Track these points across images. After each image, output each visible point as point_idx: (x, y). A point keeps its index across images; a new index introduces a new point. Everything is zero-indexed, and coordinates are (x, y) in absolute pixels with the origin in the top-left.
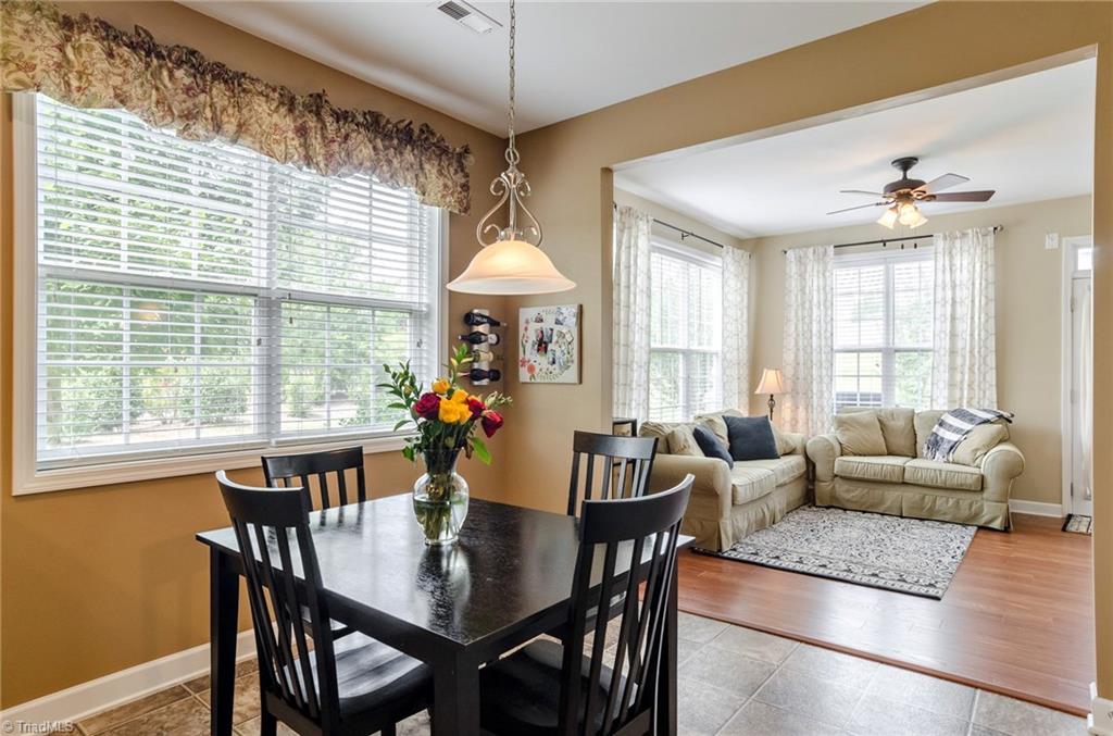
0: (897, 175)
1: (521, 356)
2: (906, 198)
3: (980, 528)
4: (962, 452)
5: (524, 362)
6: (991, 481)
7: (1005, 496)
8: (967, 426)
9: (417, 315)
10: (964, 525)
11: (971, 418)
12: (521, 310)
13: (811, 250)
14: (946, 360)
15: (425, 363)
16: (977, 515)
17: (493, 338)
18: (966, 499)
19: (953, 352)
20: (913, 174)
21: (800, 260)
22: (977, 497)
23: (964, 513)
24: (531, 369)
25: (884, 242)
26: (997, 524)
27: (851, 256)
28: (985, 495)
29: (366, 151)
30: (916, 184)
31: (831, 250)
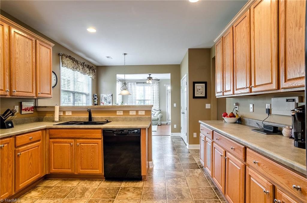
0: (149, 76)
1: (101, 101)
2: (150, 79)
3: (158, 125)
4: (155, 115)
5: (102, 103)
6: (159, 119)
7: (161, 121)
8: (156, 111)
9: (87, 95)
10: (156, 125)
11: (156, 110)
12: (101, 94)
13: (133, 83)
14: (153, 102)
15: (88, 103)
16: (157, 124)
17: (97, 99)
18: (156, 121)
19: (153, 100)
20: (151, 76)
21: (131, 85)
22: (157, 121)
23: (156, 123)
24: (103, 103)
25: (144, 83)
26: (160, 125)
27: (139, 84)
28: (158, 120)
29: (88, 71)
30: (151, 78)
31: (136, 83)
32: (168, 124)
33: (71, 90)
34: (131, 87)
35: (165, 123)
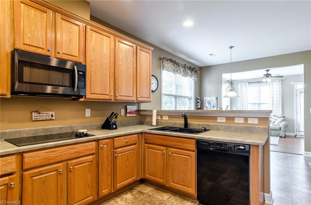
0: (266, 73)
1: (204, 105)
2: (268, 77)
3: (280, 137)
4: (276, 123)
5: (205, 107)
6: (282, 128)
7: (285, 131)
8: (276, 118)
9: (190, 99)
10: (277, 136)
11: (277, 117)
12: (204, 98)
13: (243, 83)
14: (272, 106)
15: (190, 107)
16: (279, 134)
17: (200, 102)
18: (277, 132)
19: (273, 104)
20: (269, 72)
21: (241, 85)
22: (280, 131)
23: (277, 134)
24: (207, 108)
25: (259, 82)
26: (283, 136)
27: (251, 85)
28: (281, 131)
29: (190, 73)
30: (270, 75)
31: (248, 83)
32: (297, 136)
33: (173, 94)
34: (241, 89)
35: (293, 134)
